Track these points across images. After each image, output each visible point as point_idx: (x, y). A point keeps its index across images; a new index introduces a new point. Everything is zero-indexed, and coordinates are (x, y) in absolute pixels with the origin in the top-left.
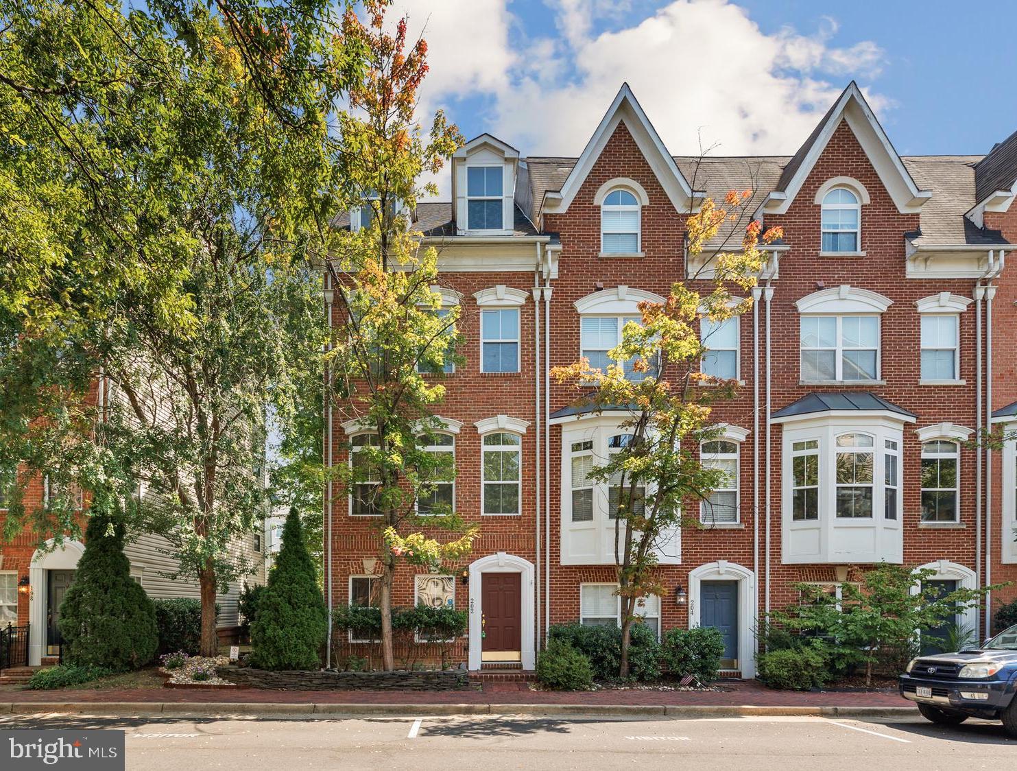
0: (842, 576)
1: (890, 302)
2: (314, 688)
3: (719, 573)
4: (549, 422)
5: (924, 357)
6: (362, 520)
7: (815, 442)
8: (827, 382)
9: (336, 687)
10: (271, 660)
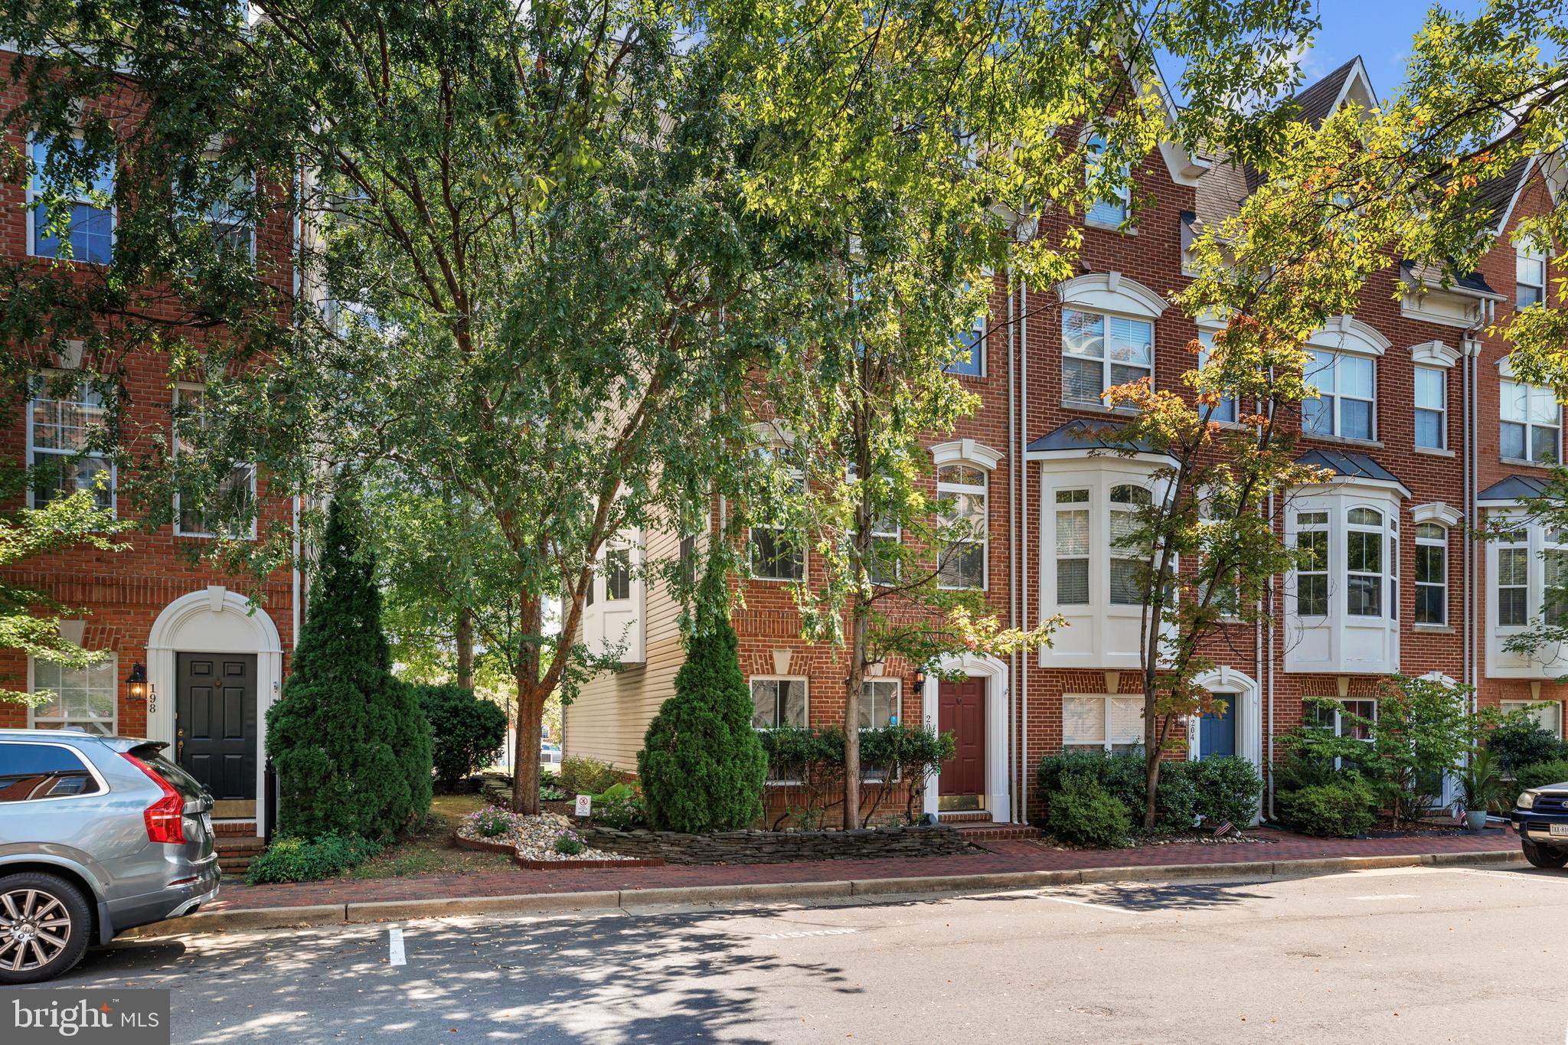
0: (1343, 689)
1: (1389, 344)
2: (765, 860)
3: (1220, 683)
4: (1027, 456)
5: (1418, 417)
6: (771, 587)
7: (1325, 514)
8: (1328, 438)
9: (797, 857)
10: (701, 815)
